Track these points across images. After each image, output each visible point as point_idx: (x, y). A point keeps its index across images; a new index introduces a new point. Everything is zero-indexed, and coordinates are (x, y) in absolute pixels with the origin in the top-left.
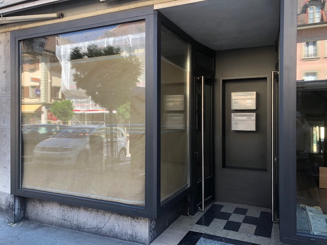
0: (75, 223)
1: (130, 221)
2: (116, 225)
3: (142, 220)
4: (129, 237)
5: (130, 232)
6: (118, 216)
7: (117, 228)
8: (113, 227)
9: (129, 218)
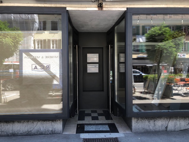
0: (11, 132)
1: (51, 123)
2: (41, 127)
3: (59, 121)
4: (50, 132)
5: (50, 129)
6: (43, 122)
7: (42, 129)
8: (39, 129)
9: (50, 122)
